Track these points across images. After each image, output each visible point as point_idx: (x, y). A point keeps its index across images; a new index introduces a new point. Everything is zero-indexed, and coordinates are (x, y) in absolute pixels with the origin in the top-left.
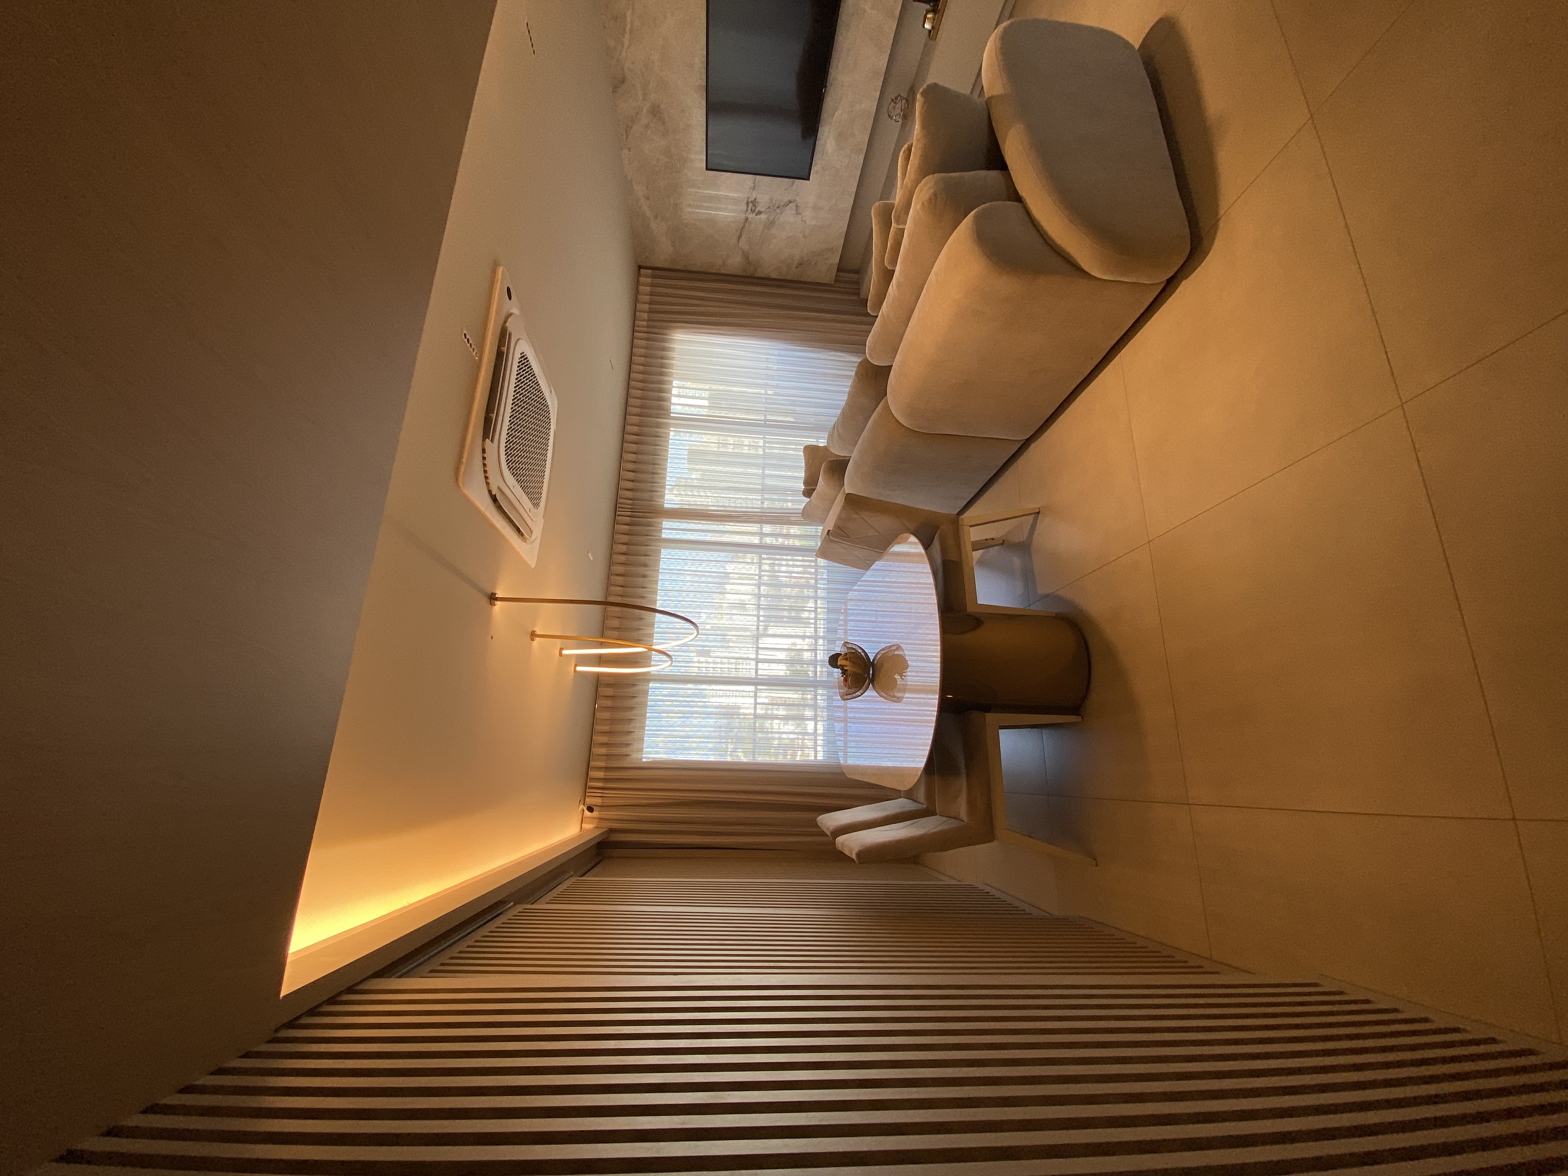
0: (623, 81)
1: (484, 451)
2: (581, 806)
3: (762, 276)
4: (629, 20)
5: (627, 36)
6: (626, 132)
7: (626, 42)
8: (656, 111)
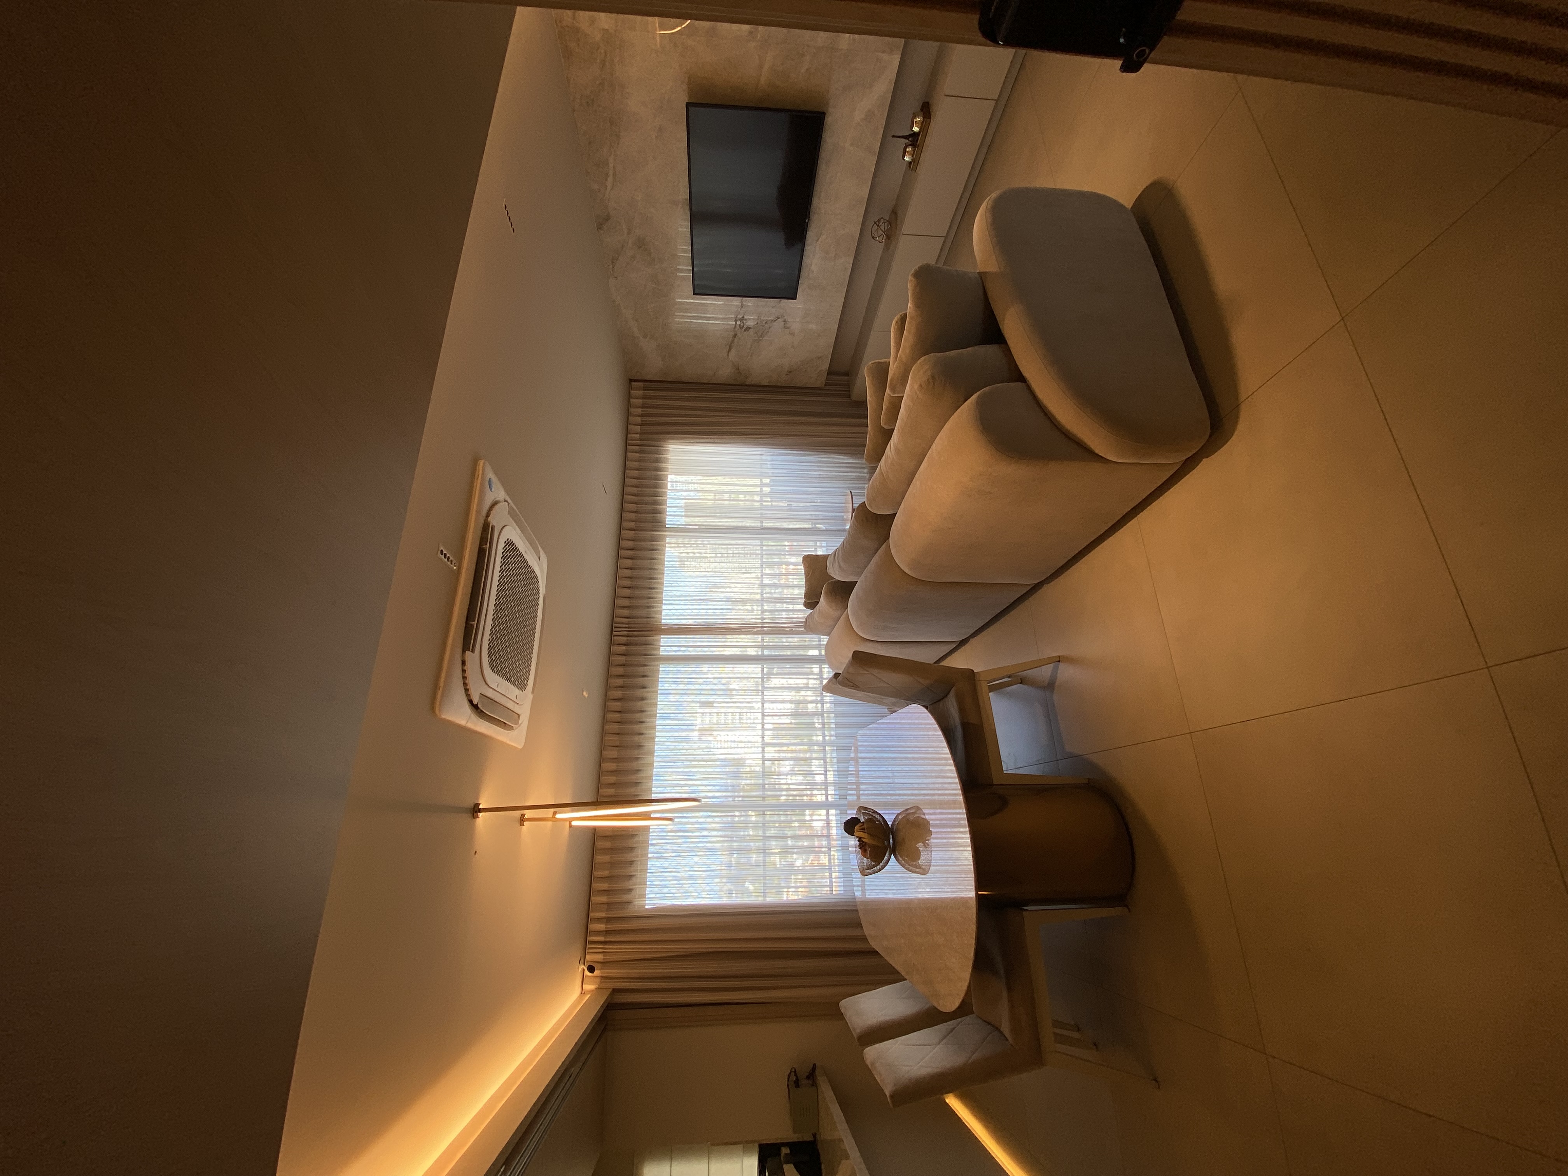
0: (608, 218)
1: (464, 663)
2: (582, 967)
3: (753, 383)
4: (611, 165)
5: (610, 179)
6: (612, 262)
7: (609, 186)
8: (641, 244)
